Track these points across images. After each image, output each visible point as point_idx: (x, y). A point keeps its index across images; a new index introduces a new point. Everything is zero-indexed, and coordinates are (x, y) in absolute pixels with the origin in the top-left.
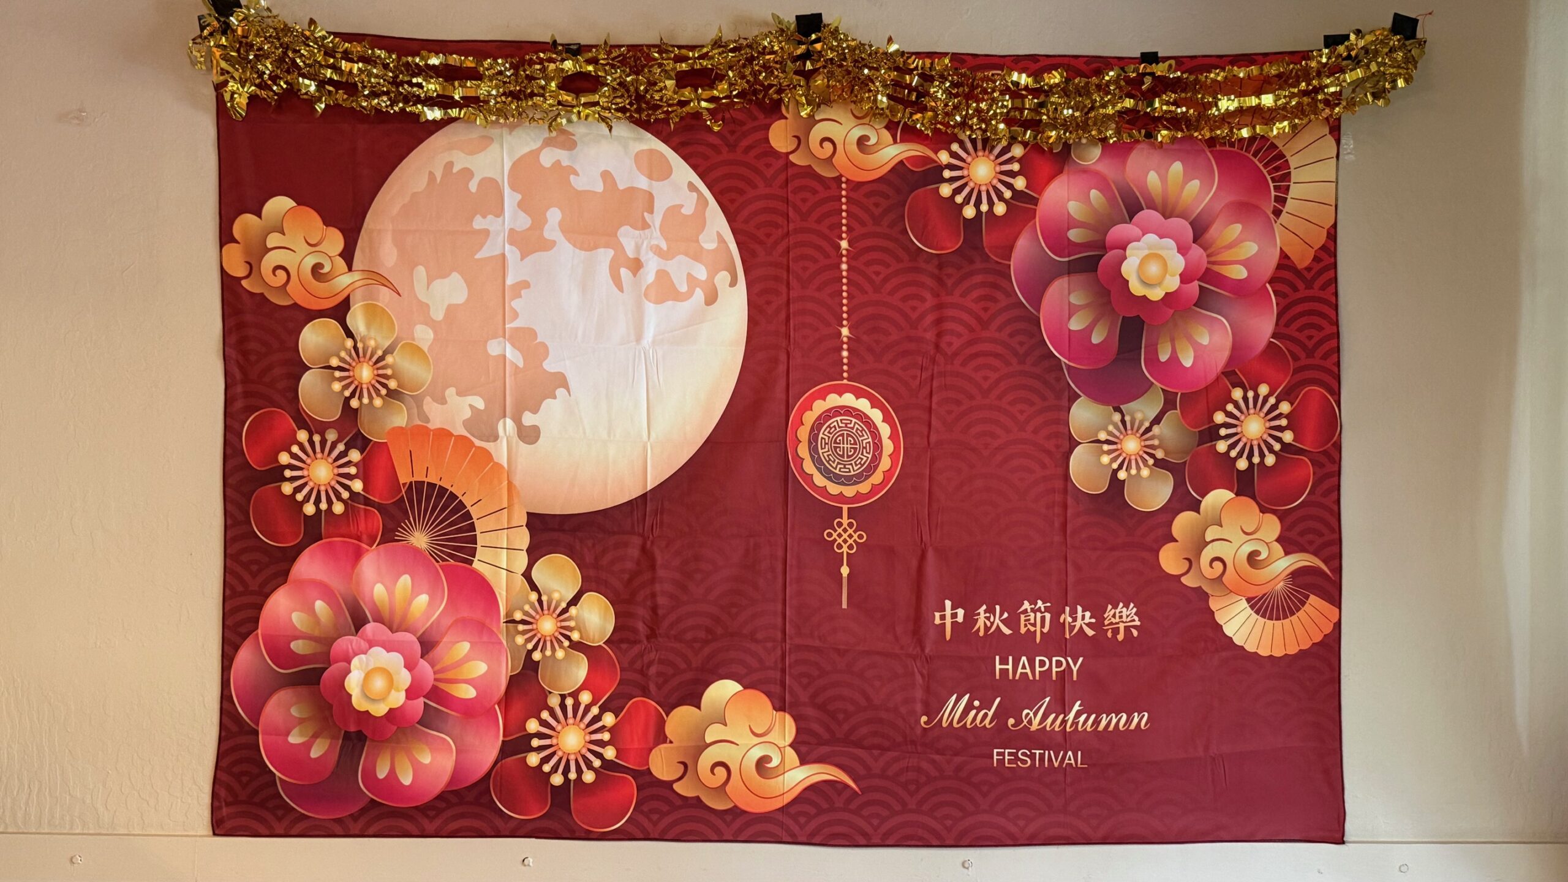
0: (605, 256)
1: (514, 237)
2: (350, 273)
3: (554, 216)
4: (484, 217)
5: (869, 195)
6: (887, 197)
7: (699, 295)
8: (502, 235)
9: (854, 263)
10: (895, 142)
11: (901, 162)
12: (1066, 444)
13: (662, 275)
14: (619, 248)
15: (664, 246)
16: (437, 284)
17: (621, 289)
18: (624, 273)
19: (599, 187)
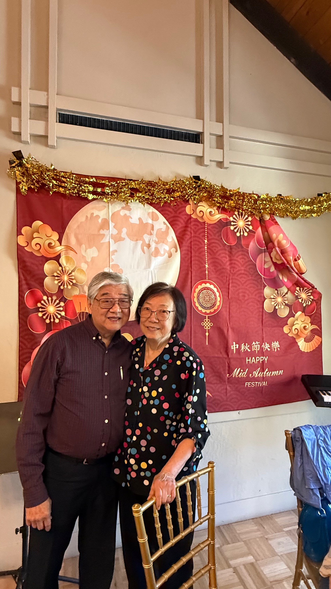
0: (140, 243)
1: (112, 236)
2: (61, 246)
3: (124, 230)
4: (103, 230)
5: (212, 228)
6: (217, 229)
7: (167, 255)
8: (109, 236)
9: (208, 247)
10: (219, 214)
11: (221, 219)
12: (263, 299)
13: (156, 249)
14: (144, 241)
15: (157, 240)
16: (88, 250)
17: (144, 253)
18: (145, 248)
19: (138, 222)
